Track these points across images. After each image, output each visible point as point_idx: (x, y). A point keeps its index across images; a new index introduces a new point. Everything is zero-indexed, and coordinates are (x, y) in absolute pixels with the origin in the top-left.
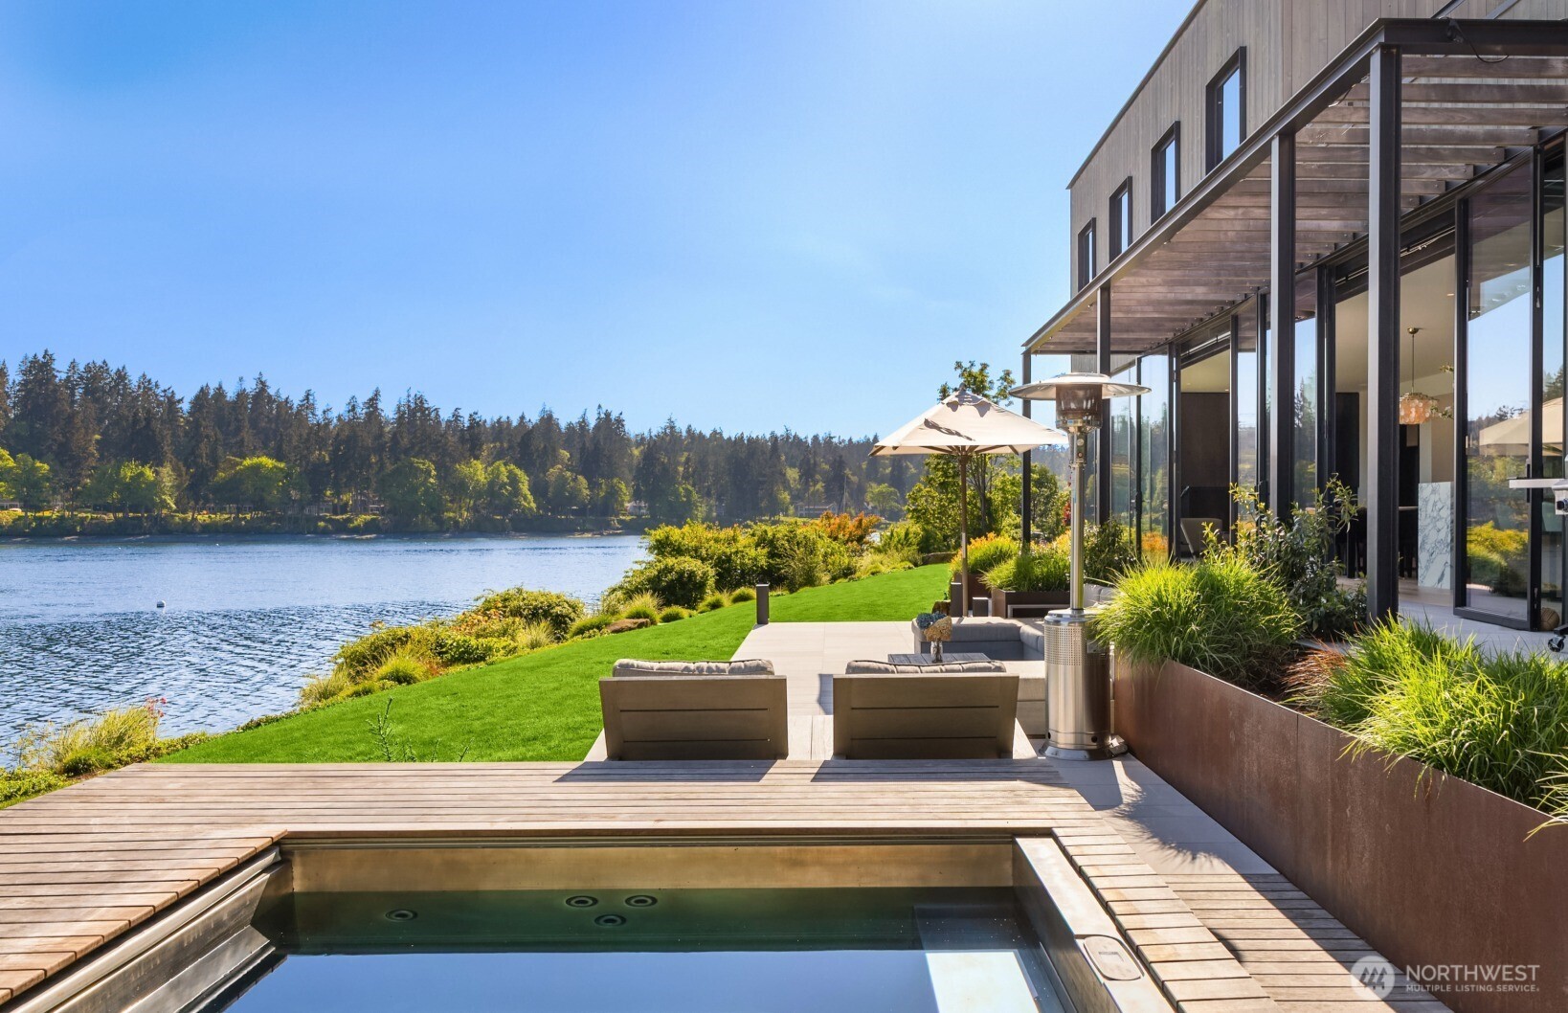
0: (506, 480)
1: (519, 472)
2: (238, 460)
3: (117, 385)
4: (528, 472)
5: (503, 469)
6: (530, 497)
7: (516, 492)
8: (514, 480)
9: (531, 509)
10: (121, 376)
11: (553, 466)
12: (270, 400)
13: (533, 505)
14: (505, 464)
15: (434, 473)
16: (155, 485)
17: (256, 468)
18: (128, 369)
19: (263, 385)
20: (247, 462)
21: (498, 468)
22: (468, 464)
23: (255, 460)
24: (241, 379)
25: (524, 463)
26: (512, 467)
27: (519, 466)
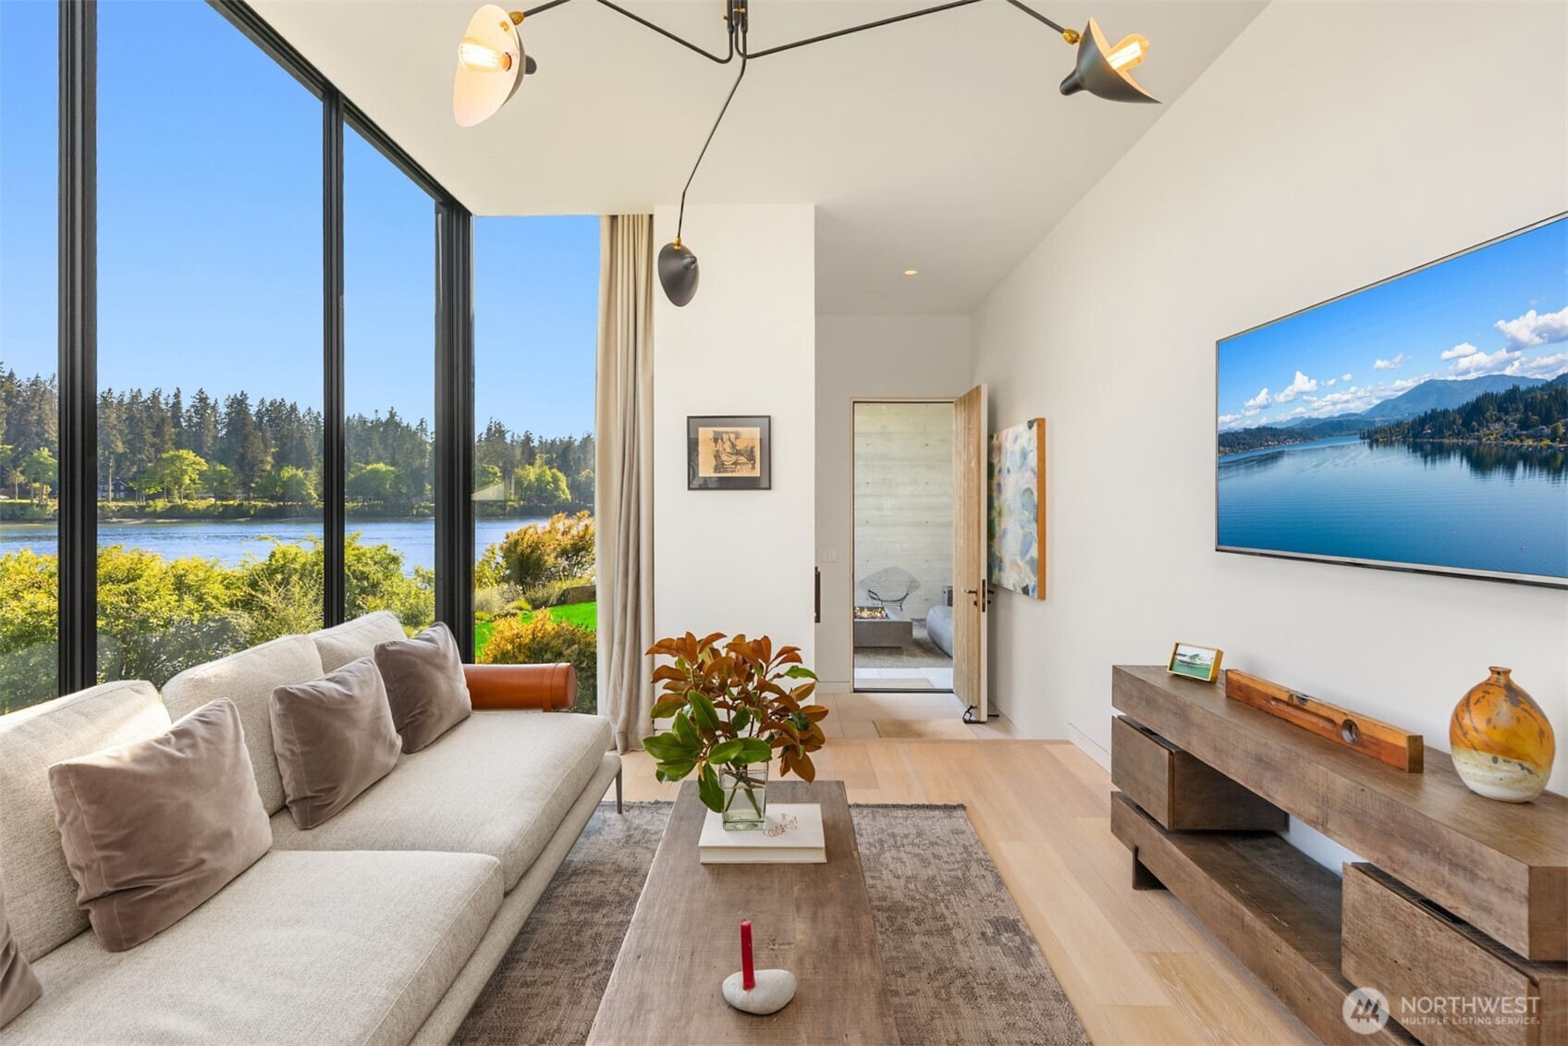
0: (550, 480)
1: (560, 475)
2: (363, 465)
3: (291, 415)
4: (567, 475)
5: (548, 472)
6: (567, 491)
7: (557, 488)
8: (556, 480)
9: (567, 499)
10: (293, 408)
11: (584, 470)
12: (398, 425)
13: (569, 497)
14: (550, 469)
15: (499, 474)
16: (301, 484)
17: (376, 472)
18: (297, 405)
19: (392, 415)
20: (369, 467)
21: (545, 472)
22: (523, 468)
23: (375, 466)
24: (376, 411)
25: (565, 468)
26: (555, 470)
27: (560, 470)
